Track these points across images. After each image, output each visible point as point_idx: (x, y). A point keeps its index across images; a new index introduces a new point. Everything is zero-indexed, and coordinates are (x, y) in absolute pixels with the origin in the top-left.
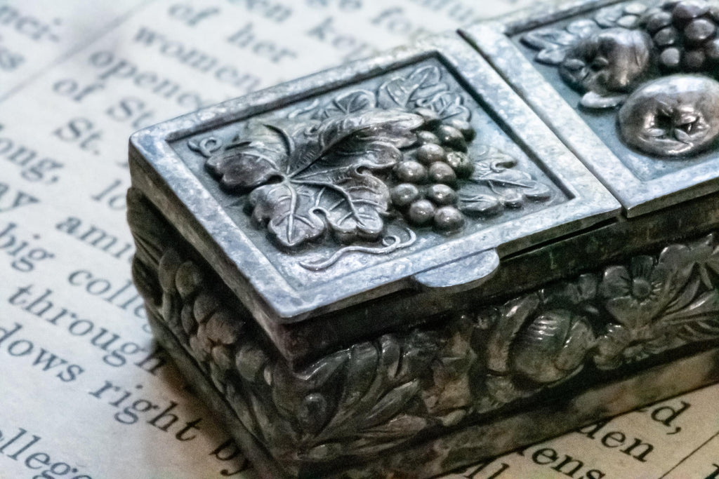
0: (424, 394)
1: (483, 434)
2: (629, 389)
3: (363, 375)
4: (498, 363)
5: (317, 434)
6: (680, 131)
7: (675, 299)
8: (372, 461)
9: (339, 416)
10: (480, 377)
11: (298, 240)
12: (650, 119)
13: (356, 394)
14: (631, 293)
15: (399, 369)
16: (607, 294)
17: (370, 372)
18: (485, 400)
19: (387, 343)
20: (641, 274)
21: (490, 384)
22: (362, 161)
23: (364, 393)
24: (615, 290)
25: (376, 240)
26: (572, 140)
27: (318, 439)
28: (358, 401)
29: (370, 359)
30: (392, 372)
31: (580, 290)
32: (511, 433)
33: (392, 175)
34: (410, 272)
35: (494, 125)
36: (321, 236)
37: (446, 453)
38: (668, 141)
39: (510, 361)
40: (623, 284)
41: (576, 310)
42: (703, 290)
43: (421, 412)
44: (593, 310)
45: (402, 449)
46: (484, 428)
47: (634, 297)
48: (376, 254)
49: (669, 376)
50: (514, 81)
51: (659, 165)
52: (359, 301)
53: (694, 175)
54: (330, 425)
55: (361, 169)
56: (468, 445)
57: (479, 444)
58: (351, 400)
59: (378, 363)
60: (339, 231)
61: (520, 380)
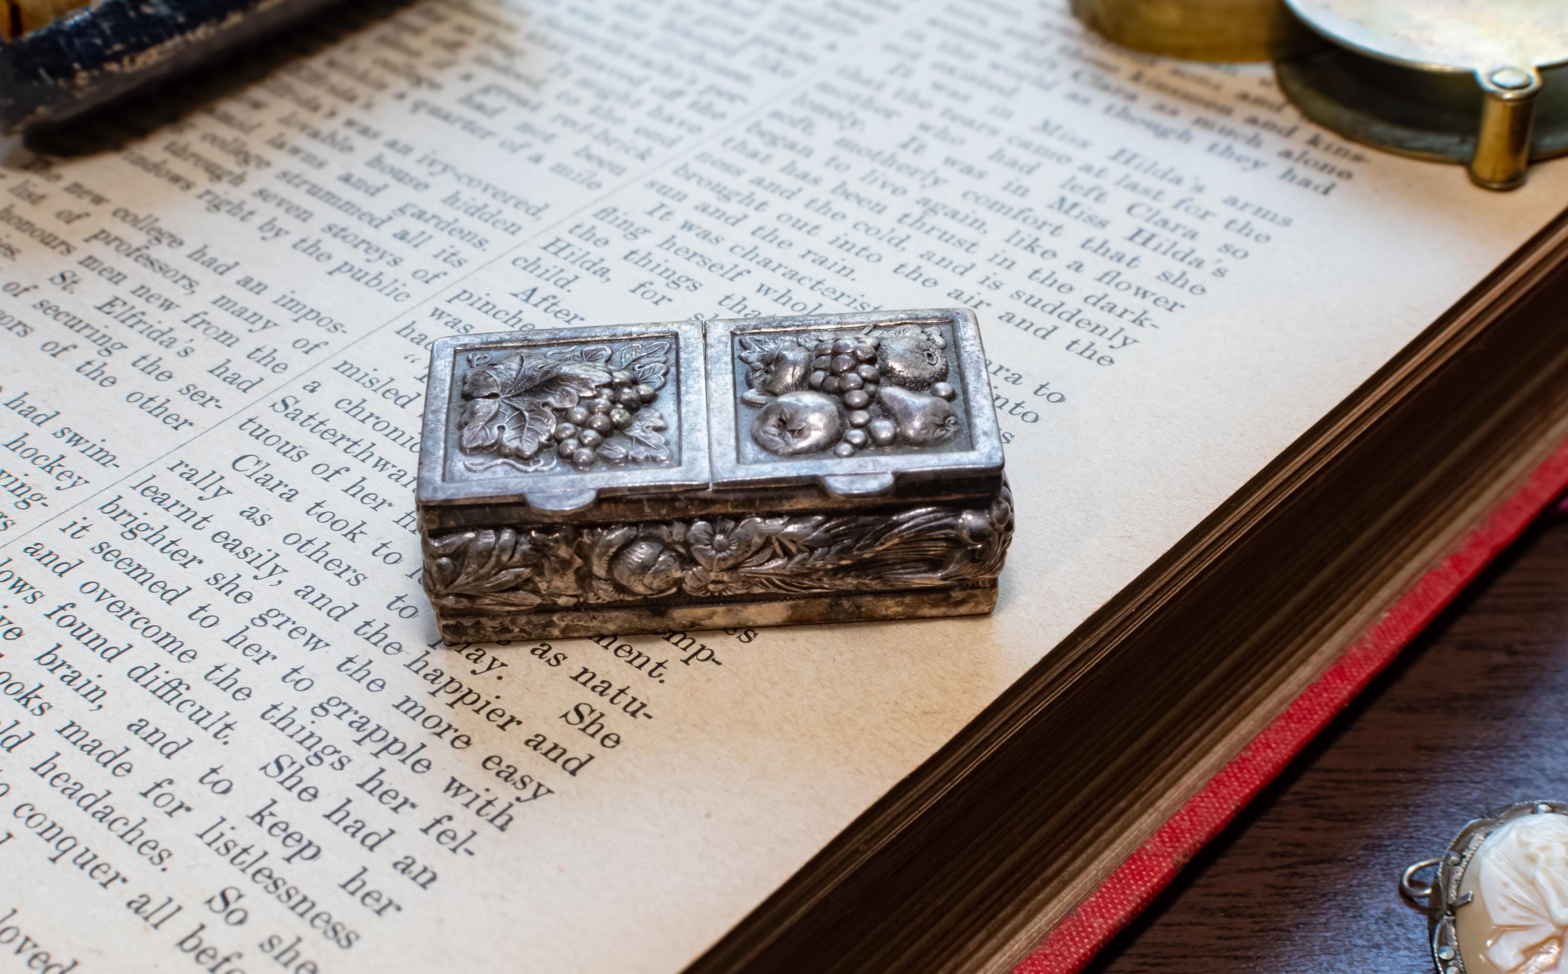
0: (537, 579)
1: (594, 618)
2: (720, 615)
3: (480, 554)
4: (599, 569)
5: (447, 587)
6: (789, 434)
7: (750, 557)
8: (501, 616)
9: (462, 579)
10: (585, 578)
11: (474, 445)
12: (773, 420)
13: (474, 566)
14: (712, 544)
15: (512, 557)
16: (692, 541)
17: (487, 553)
18: (591, 595)
19: (507, 536)
20: (723, 532)
21: (594, 583)
22: (551, 399)
23: (481, 566)
24: (698, 541)
25: (526, 460)
26: (714, 421)
27: (448, 591)
28: (475, 572)
29: (489, 543)
30: (505, 558)
31: (671, 533)
32: (619, 623)
33: (563, 414)
34: (526, 490)
35: (675, 397)
36: (492, 446)
37: (563, 624)
38: (777, 439)
39: (610, 570)
40: (707, 537)
41: (667, 547)
42: (774, 556)
43: (536, 592)
44: (681, 550)
45: (528, 613)
46: (596, 614)
47: (713, 548)
48: (518, 470)
49: (752, 613)
50: (709, 367)
51: (762, 456)
52: (480, 502)
53: (775, 469)
54: (456, 583)
55: (545, 404)
56: (582, 623)
57: (591, 625)
58: (469, 570)
59: (494, 548)
60: (505, 446)
61: (620, 588)
